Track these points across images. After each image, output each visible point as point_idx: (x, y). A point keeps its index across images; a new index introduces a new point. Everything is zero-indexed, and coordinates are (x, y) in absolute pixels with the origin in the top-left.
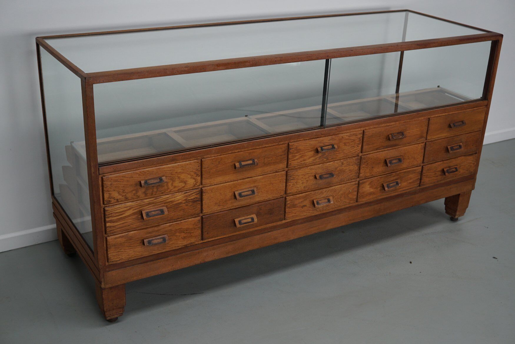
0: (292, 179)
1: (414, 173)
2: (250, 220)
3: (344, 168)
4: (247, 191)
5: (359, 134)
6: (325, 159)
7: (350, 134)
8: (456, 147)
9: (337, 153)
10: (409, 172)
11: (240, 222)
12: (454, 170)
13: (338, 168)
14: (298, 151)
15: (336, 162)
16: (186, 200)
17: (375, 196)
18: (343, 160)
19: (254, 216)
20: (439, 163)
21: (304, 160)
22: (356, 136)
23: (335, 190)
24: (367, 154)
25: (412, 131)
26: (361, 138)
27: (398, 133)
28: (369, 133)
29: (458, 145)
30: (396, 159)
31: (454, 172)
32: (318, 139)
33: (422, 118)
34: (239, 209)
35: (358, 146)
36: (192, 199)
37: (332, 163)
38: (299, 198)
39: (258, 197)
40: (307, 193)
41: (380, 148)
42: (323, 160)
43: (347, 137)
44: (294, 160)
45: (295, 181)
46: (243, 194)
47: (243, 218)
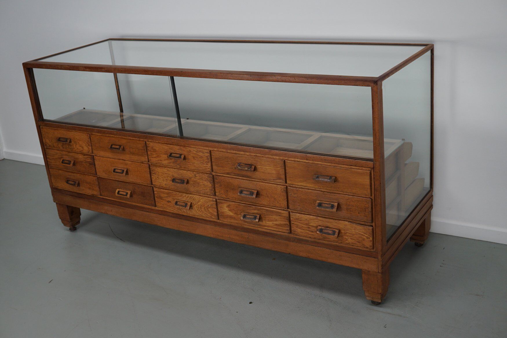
0: (154, 174)
1: (280, 215)
2: (125, 194)
3: (198, 181)
4: (119, 169)
5: (206, 153)
6: (178, 166)
7: (197, 150)
8: (327, 205)
9: (188, 164)
10: (272, 212)
11: (118, 193)
12: (330, 232)
13: (192, 178)
14: (155, 151)
15: (189, 172)
16: (85, 160)
17: (236, 221)
18: (196, 172)
19: (129, 192)
20: (312, 217)
21: (161, 161)
22: (203, 153)
23: (194, 198)
24: (220, 176)
25: (264, 167)
26: (209, 157)
27: (246, 164)
28: (215, 155)
29: (329, 204)
30: (247, 191)
31: (329, 234)
32: (169, 145)
33: (277, 158)
34: (121, 183)
35: (207, 164)
36: (88, 162)
37: (185, 171)
38: (163, 193)
39: (131, 178)
40: (169, 191)
41: (231, 174)
42: (177, 166)
43: (195, 152)
44: (152, 157)
45: (157, 176)
46: (116, 170)
47: (122, 190)
